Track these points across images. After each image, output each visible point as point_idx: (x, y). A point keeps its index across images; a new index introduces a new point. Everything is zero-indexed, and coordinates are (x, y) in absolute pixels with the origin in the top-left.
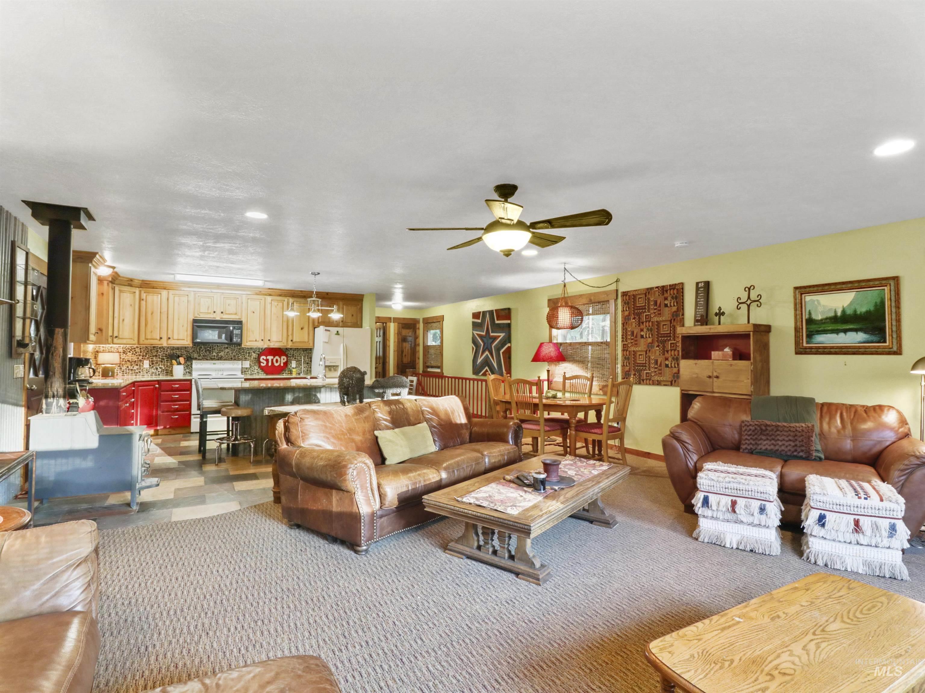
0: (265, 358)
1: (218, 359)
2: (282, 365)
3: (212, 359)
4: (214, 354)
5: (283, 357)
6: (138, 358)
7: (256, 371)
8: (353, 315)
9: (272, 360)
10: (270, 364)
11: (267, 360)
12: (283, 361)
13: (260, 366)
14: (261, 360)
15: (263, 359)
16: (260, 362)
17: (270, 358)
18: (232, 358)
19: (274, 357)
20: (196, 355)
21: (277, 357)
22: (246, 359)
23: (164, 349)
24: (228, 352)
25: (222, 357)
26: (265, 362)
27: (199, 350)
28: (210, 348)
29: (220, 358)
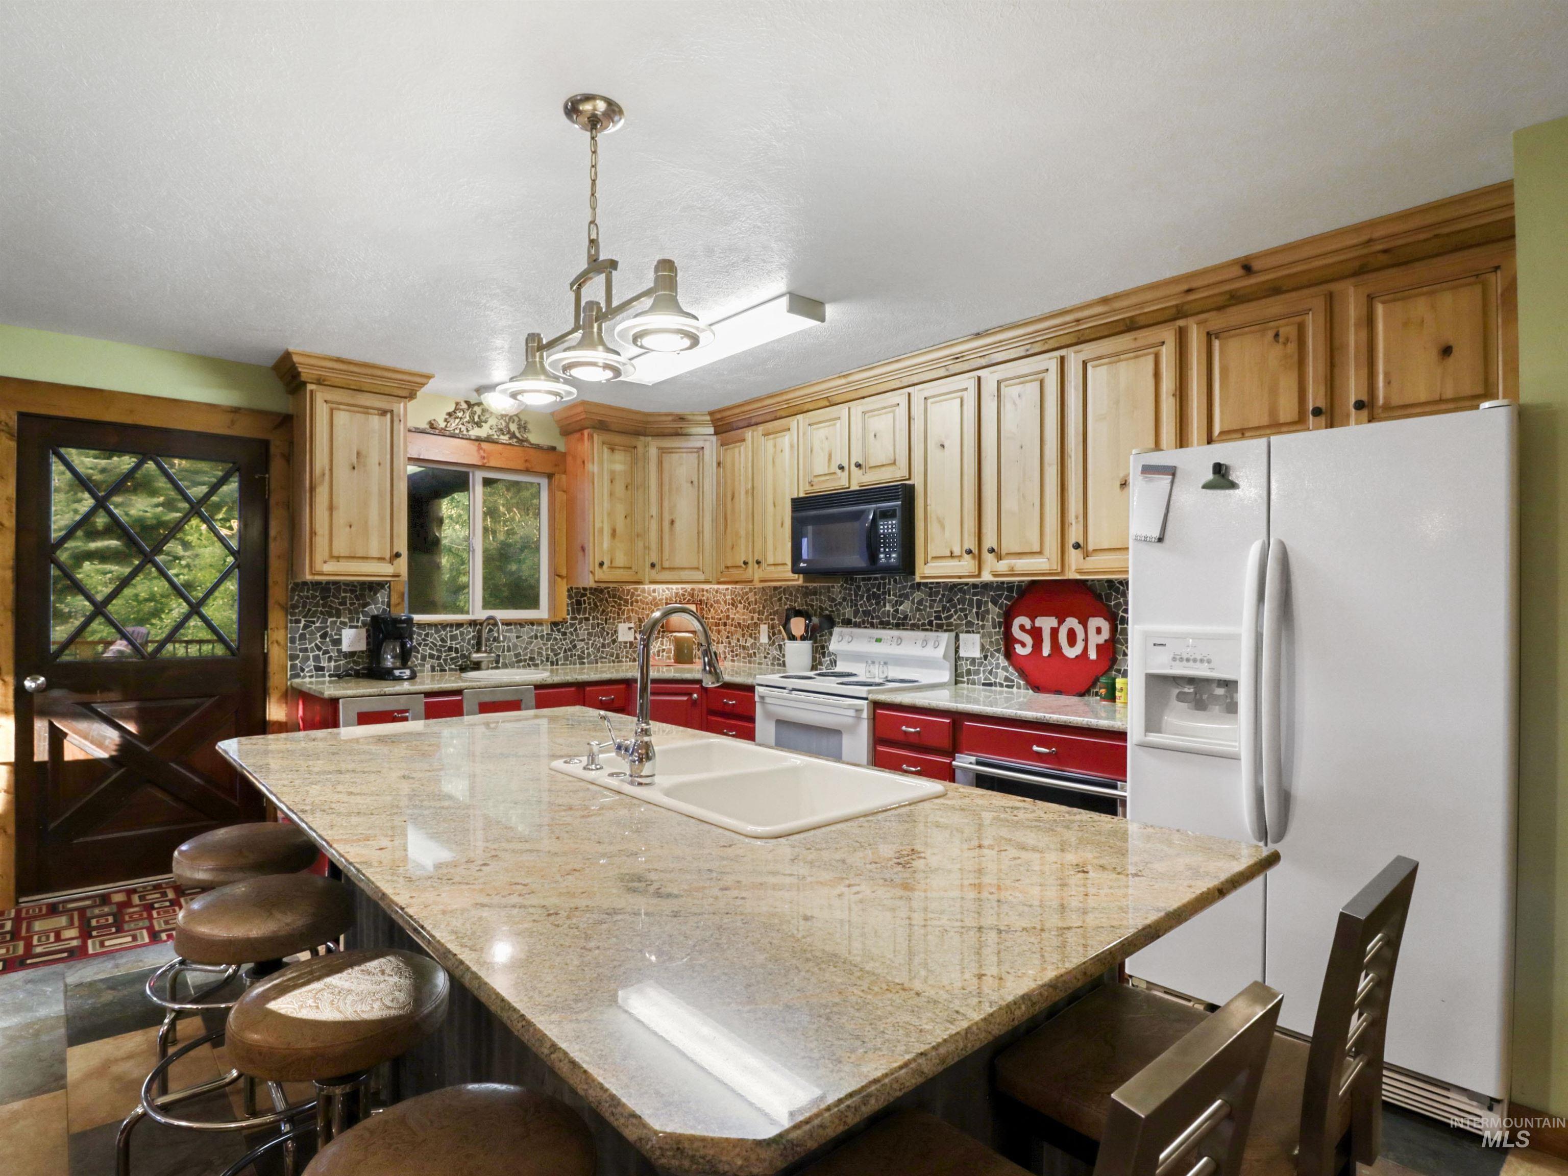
0: (1024, 620)
1: (897, 626)
2: (1093, 655)
3: (884, 625)
4: (887, 608)
5: (1095, 622)
6: (752, 619)
7: (1002, 674)
8: (1447, 351)
9: (1054, 632)
10: (1046, 651)
11: (1036, 634)
12: (1095, 640)
13: (1009, 654)
14: (1016, 632)
15: (1022, 628)
16: (1009, 642)
17: (1046, 623)
18: (931, 623)
19: (1061, 622)
20: (848, 612)
21: (1072, 622)
22: (970, 628)
23: (791, 594)
24: (920, 602)
25: (906, 617)
26: (1028, 640)
27: (856, 595)
28: (879, 589)
29: (902, 624)
